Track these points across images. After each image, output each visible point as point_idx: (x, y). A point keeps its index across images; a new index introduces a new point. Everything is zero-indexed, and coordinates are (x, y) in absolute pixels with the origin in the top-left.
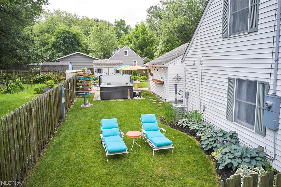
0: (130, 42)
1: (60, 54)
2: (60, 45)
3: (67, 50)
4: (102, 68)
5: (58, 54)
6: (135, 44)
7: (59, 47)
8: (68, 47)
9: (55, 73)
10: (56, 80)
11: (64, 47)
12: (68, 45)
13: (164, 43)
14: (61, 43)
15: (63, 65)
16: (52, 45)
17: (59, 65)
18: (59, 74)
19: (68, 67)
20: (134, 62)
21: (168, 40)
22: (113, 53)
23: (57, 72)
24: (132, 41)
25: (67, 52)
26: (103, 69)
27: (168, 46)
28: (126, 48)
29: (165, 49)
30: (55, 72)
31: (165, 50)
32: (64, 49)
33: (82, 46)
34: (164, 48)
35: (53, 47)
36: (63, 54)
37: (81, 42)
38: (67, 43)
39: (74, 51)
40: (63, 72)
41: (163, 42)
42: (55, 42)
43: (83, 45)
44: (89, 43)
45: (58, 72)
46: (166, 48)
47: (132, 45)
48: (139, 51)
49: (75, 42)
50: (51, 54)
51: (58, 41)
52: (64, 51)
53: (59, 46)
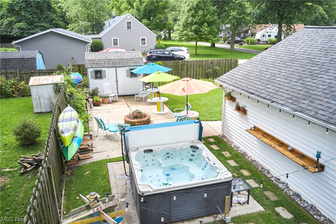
0: (131, 6)
1: (21, 24)
2: (20, 9)
3: (33, 17)
4: (104, 69)
5: (18, 24)
6: (138, 10)
7: (20, 13)
8: (34, 13)
9: (9, 75)
10: (12, 90)
11: (27, 14)
12: (33, 10)
13: (190, 10)
14: (21, 6)
15: (25, 57)
16: (7, 9)
17: (17, 57)
18: (18, 78)
19: (35, 62)
20: (142, 39)
21: (197, 5)
22: (107, 23)
23: (13, 73)
24: (134, 5)
25: (33, 21)
26: (105, 71)
27: (198, 16)
28: (129, 17)
29: (192, 20)
30: (10, 73)
31: (193, 22)
32: (28, 15)
33: (57, 12)
34: (190, 19)
35: (9, 12)
36: (26, 24)
37: (55, 5)
38: (31, 7)
39: (43, 19)
40: (25, 73)
41: (189, 8)
42: (11, 4)
43: (58, 10)
44: (68, 8)
45: (16, 73)
46: (194, 18)
47: (135, 11)
48: (145, 21)
49: (45, 6)
50: (7, 24)
51: (16, 4)
52: (28, 19)
53: (18, 11)
